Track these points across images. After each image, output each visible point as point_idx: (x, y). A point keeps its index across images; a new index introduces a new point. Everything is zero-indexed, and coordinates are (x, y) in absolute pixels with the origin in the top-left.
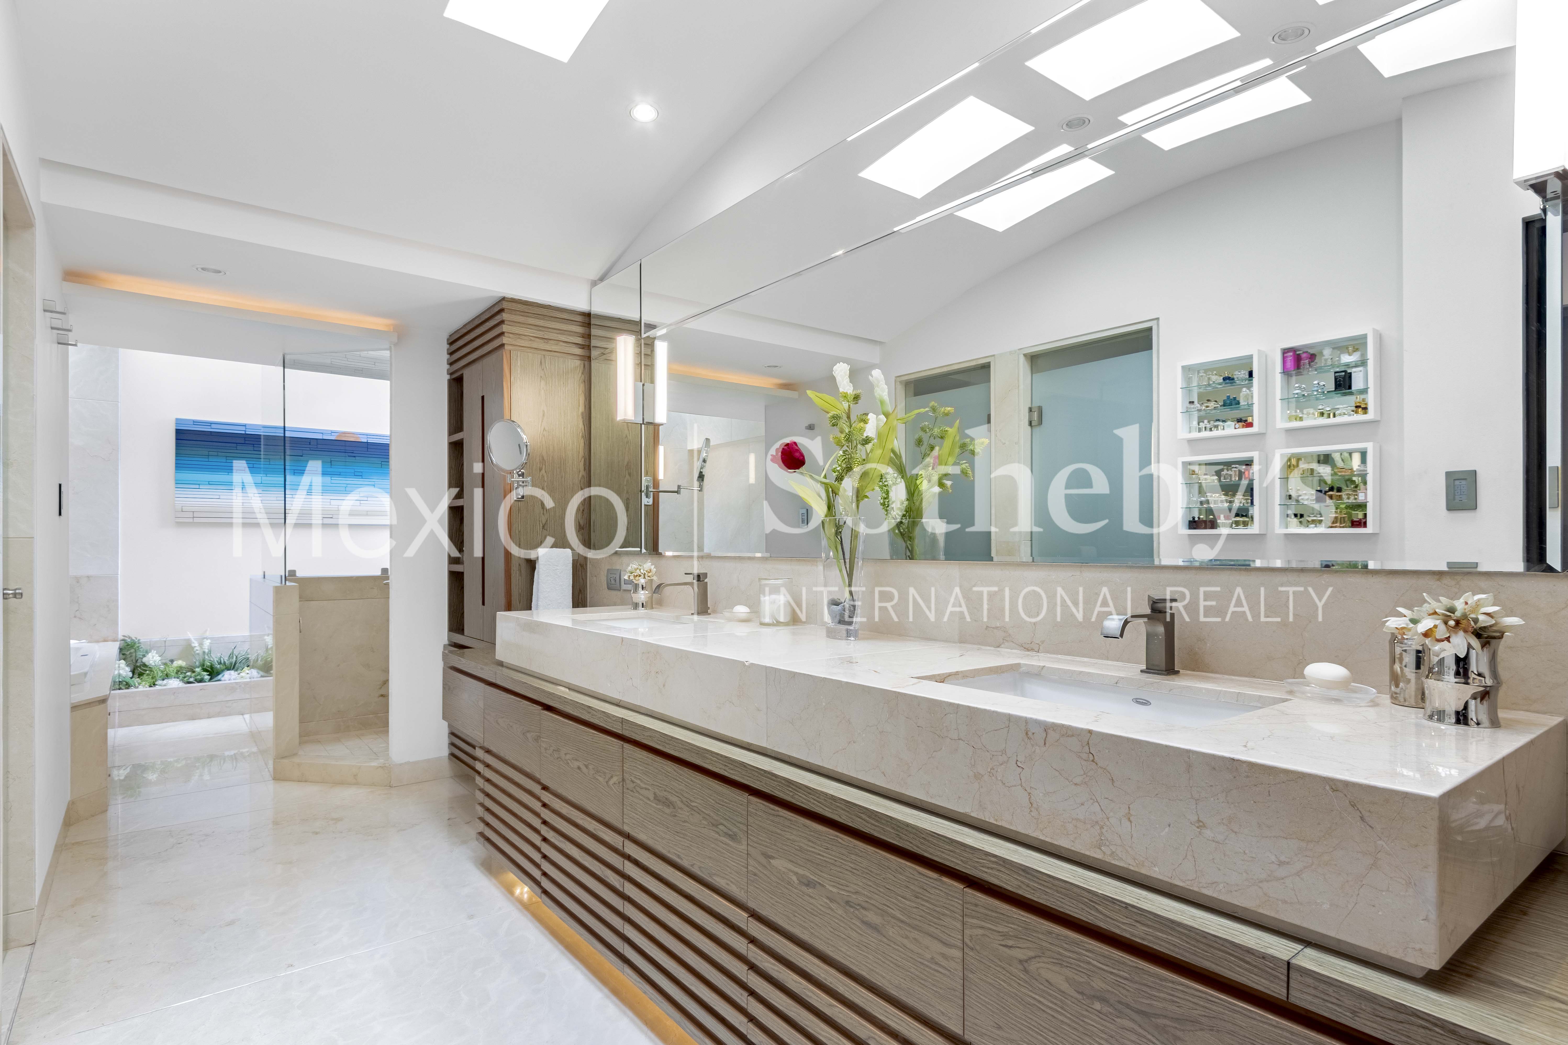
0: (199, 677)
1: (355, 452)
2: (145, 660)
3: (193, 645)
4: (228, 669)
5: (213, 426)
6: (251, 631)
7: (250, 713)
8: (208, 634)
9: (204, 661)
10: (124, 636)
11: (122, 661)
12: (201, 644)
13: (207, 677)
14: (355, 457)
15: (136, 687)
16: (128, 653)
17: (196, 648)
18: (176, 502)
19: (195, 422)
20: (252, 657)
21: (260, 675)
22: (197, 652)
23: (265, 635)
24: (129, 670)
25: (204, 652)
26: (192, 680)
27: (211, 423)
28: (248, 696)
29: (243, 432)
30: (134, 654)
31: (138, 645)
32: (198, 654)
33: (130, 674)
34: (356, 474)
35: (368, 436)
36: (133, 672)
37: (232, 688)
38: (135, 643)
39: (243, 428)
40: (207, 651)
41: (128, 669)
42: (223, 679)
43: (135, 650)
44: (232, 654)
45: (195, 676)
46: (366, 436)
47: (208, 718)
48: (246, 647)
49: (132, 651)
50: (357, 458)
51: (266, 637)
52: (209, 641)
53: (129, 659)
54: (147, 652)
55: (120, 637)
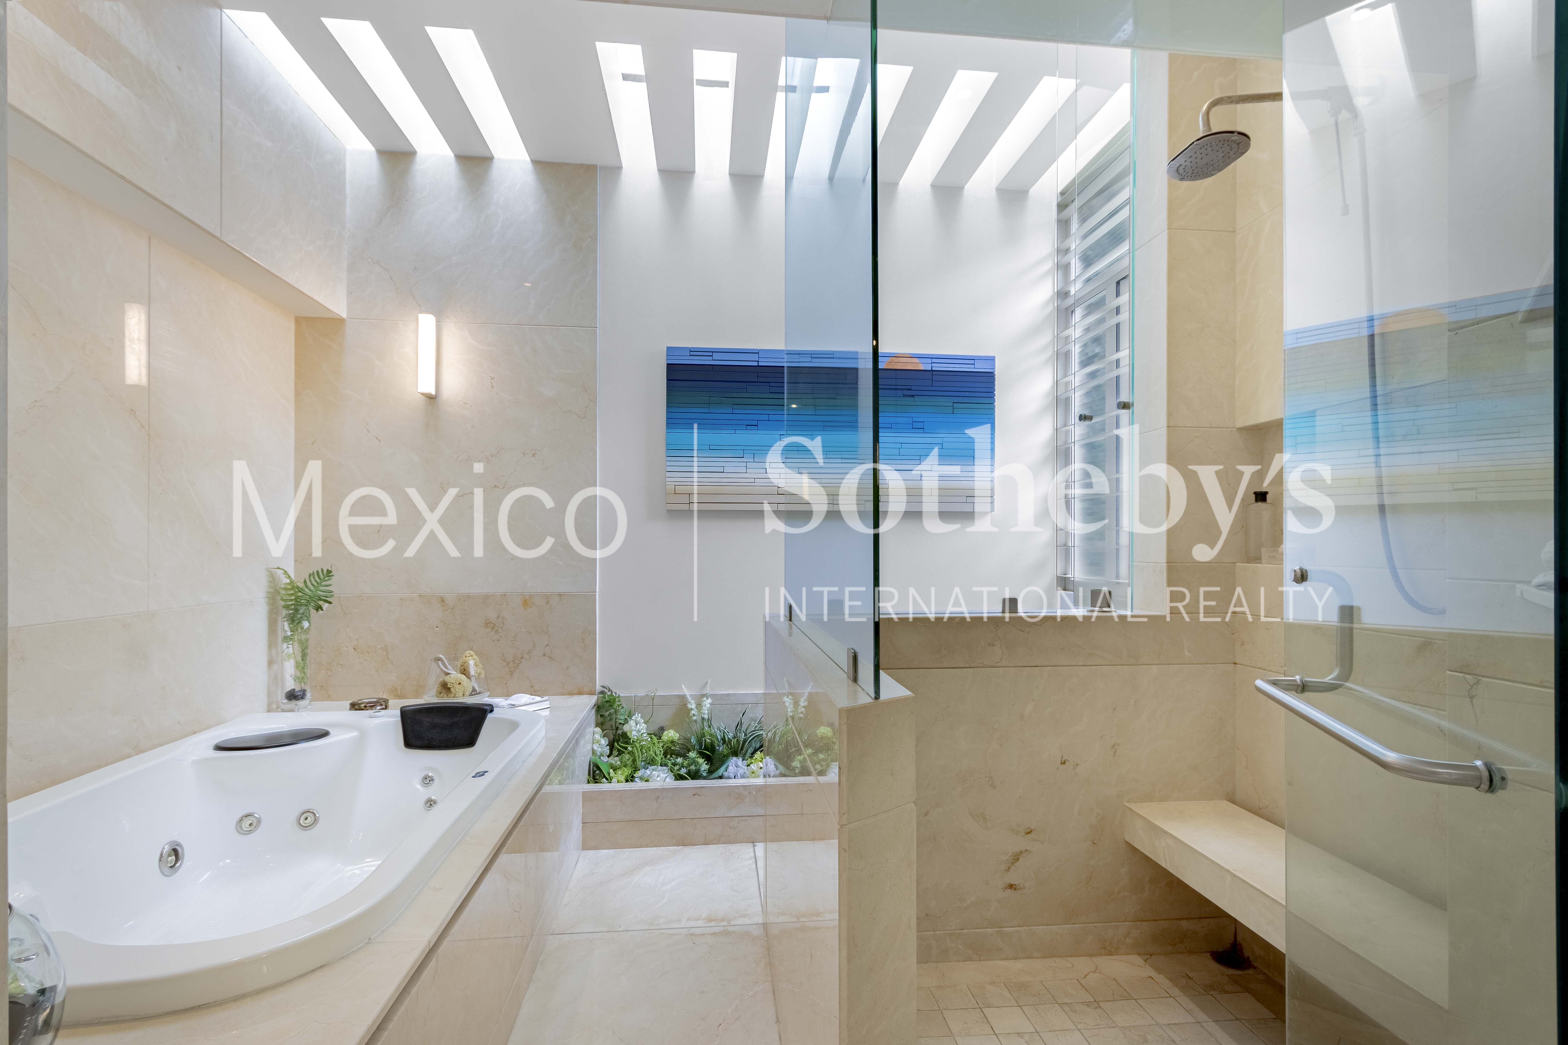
0: (693, 767)
1: (913, 388)
2: (626, 728)
3: (689, 706)
4: (735, 754)
5: (716, 356)
6: (767, 686)
7: (765, 841)
8: (708, 691)
9: (704, 736)
10: (603, 687)
11: (598, 730)
12: (699, 705)
13: (704, 767)
14: (913, 396)
15: (609, 780)
16: (608, 713)
17: (693, 712)
18: (668, 479)
19: (693, 352)
20: (767, 735)
21: (778, 772)
22: (695, 718)
23: (784, 694)
24: (607, 743)
25: (703, 719)
26: (683, 771)
27: (712, 352)
28: (761, 811)
29: (756, 364)
30: (614, 716)
31: (617, 703)
32: (696, 721)
33: (607, 750)
34: (916, 425)
35: (934, 361)
36: (611, 746)
37: (738, 795)
38: (614, 700)
39: (755, 357)
40: (706, 717)
41: (604, 742)
42: (726, 774)
43: (616, 712)
44: (740, 724)
45: (689, 765)
46: (929, 361)
47: (703, 844)
48: (759, 712)
49: (612, 711)
50: (917, 398)
51: (785, 699)
52: (710, 701)
53: (608, 725)
54: (630, 715)
55: (598, 688)
